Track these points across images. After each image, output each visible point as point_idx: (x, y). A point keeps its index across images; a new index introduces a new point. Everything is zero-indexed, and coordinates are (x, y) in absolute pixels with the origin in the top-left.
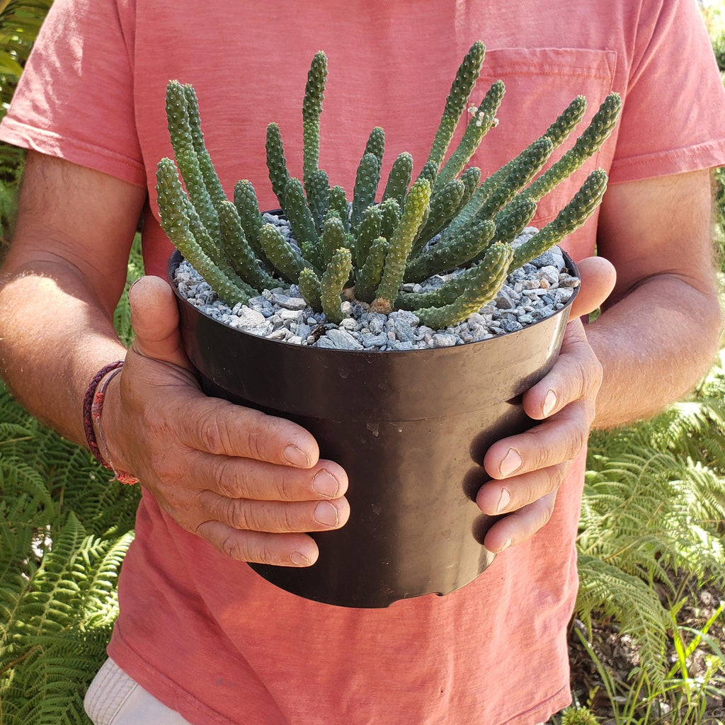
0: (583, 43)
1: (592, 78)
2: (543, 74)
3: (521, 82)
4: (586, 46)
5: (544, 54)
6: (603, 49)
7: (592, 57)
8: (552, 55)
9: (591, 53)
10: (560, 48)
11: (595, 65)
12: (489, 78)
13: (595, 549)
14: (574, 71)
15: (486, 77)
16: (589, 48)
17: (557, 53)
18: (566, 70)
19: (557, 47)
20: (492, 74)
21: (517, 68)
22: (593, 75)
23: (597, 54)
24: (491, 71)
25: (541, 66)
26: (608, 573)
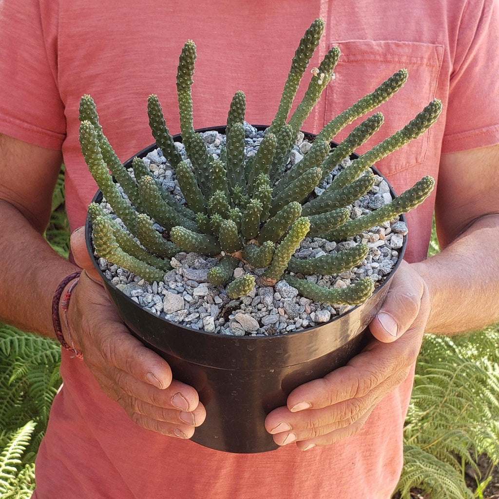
0: (418, 39)
1: (424, 66)
2: (386, 61)
3: (369, 67)
4: (420, 41)
5: (387, 45)
6: (434, 43)
7: (424, 49)
8: (393, 47)
9: (423, 45)
10: (400, 41)
11: (426, 56)
12: (344, 63)
13: (416, 440)
14: (410, 60)
15: (342, 63)
16: (423, 42)
17: (398, 45)
18: (404, 59)
19: (398, 41)
20: (346, 61)
21: (366, 57)
22: (425, 63)
23: (428, 47)
24: (345, 58)
25: (385, 55)
26: (425, 460)
